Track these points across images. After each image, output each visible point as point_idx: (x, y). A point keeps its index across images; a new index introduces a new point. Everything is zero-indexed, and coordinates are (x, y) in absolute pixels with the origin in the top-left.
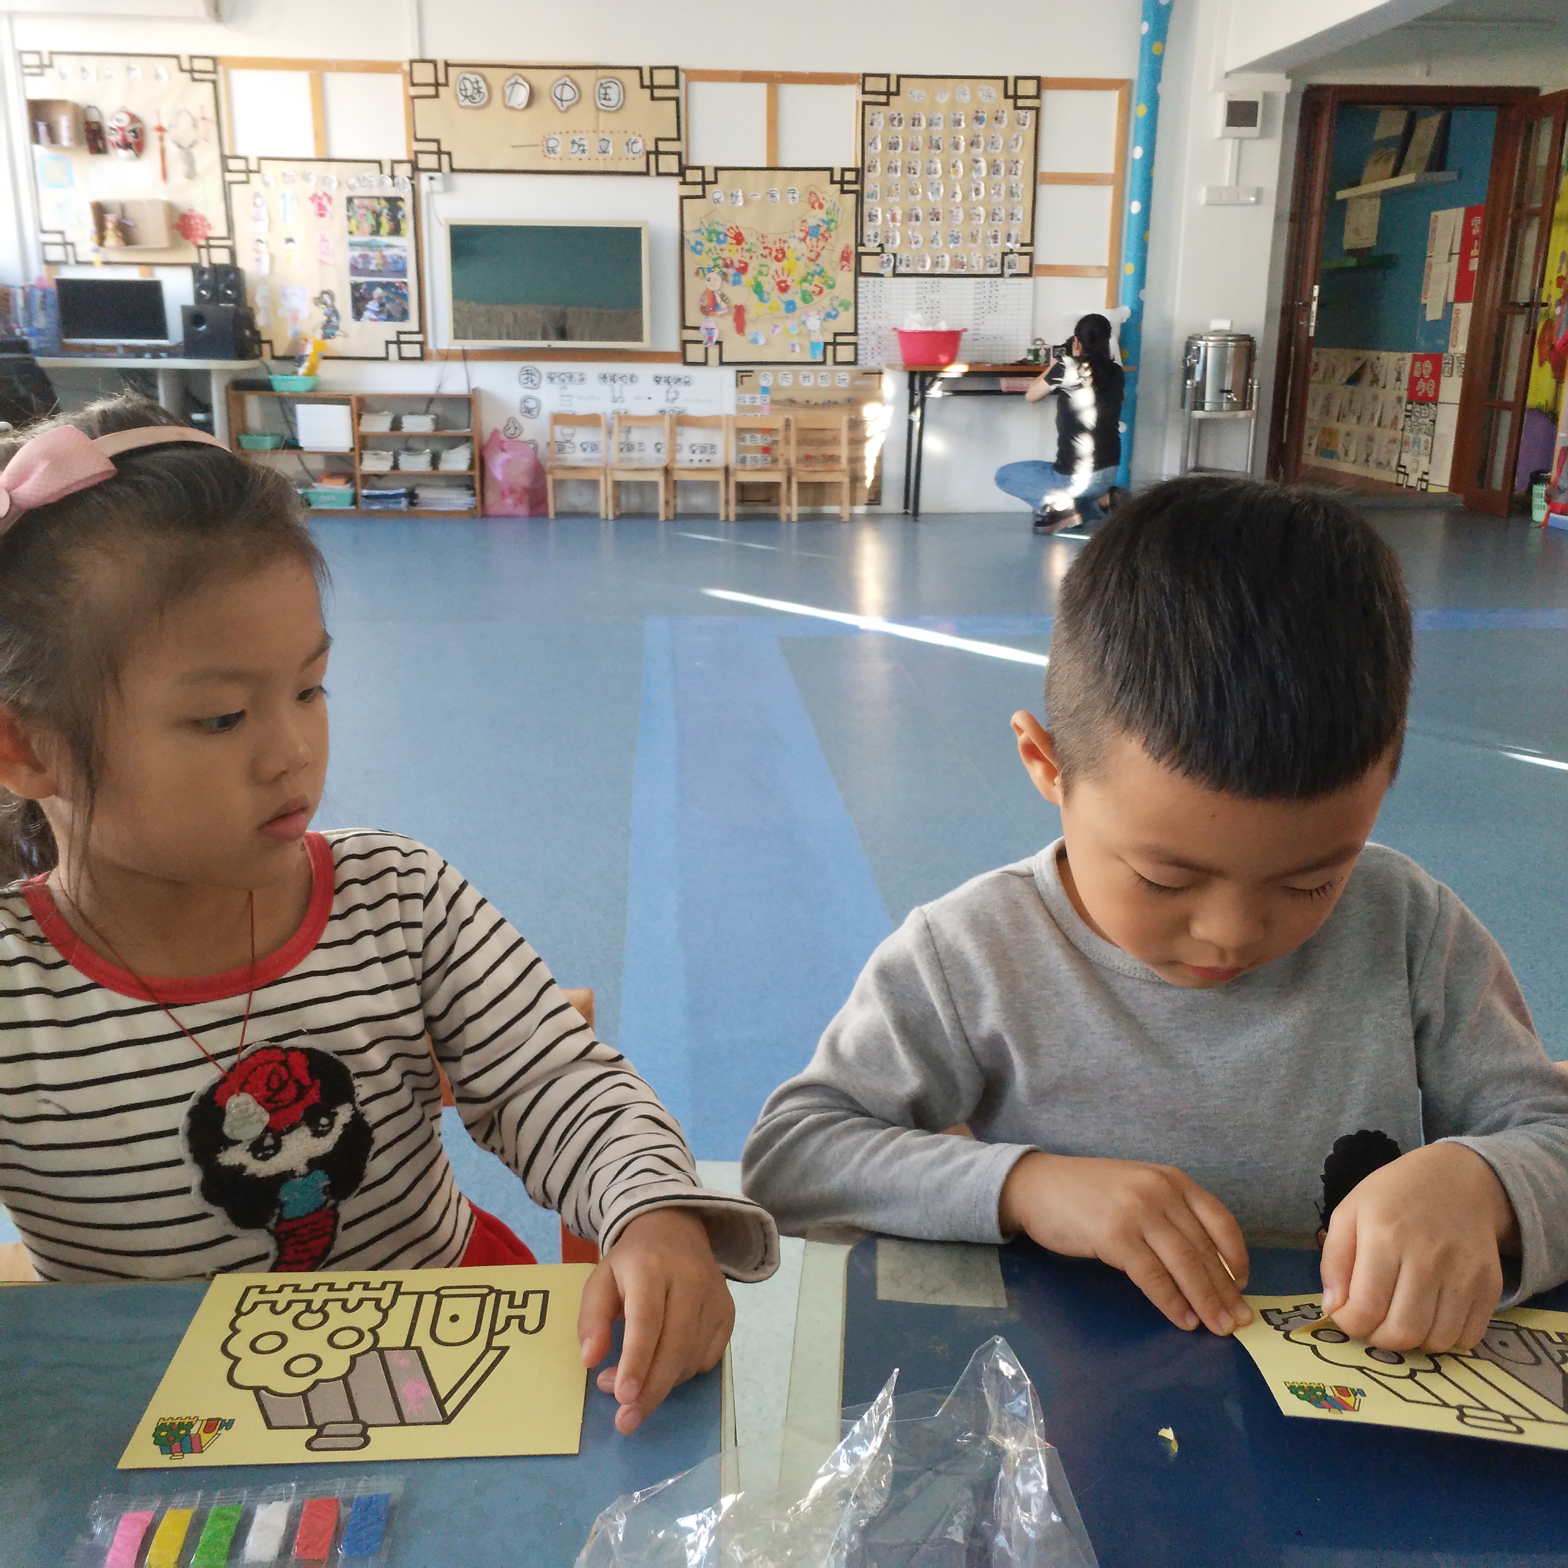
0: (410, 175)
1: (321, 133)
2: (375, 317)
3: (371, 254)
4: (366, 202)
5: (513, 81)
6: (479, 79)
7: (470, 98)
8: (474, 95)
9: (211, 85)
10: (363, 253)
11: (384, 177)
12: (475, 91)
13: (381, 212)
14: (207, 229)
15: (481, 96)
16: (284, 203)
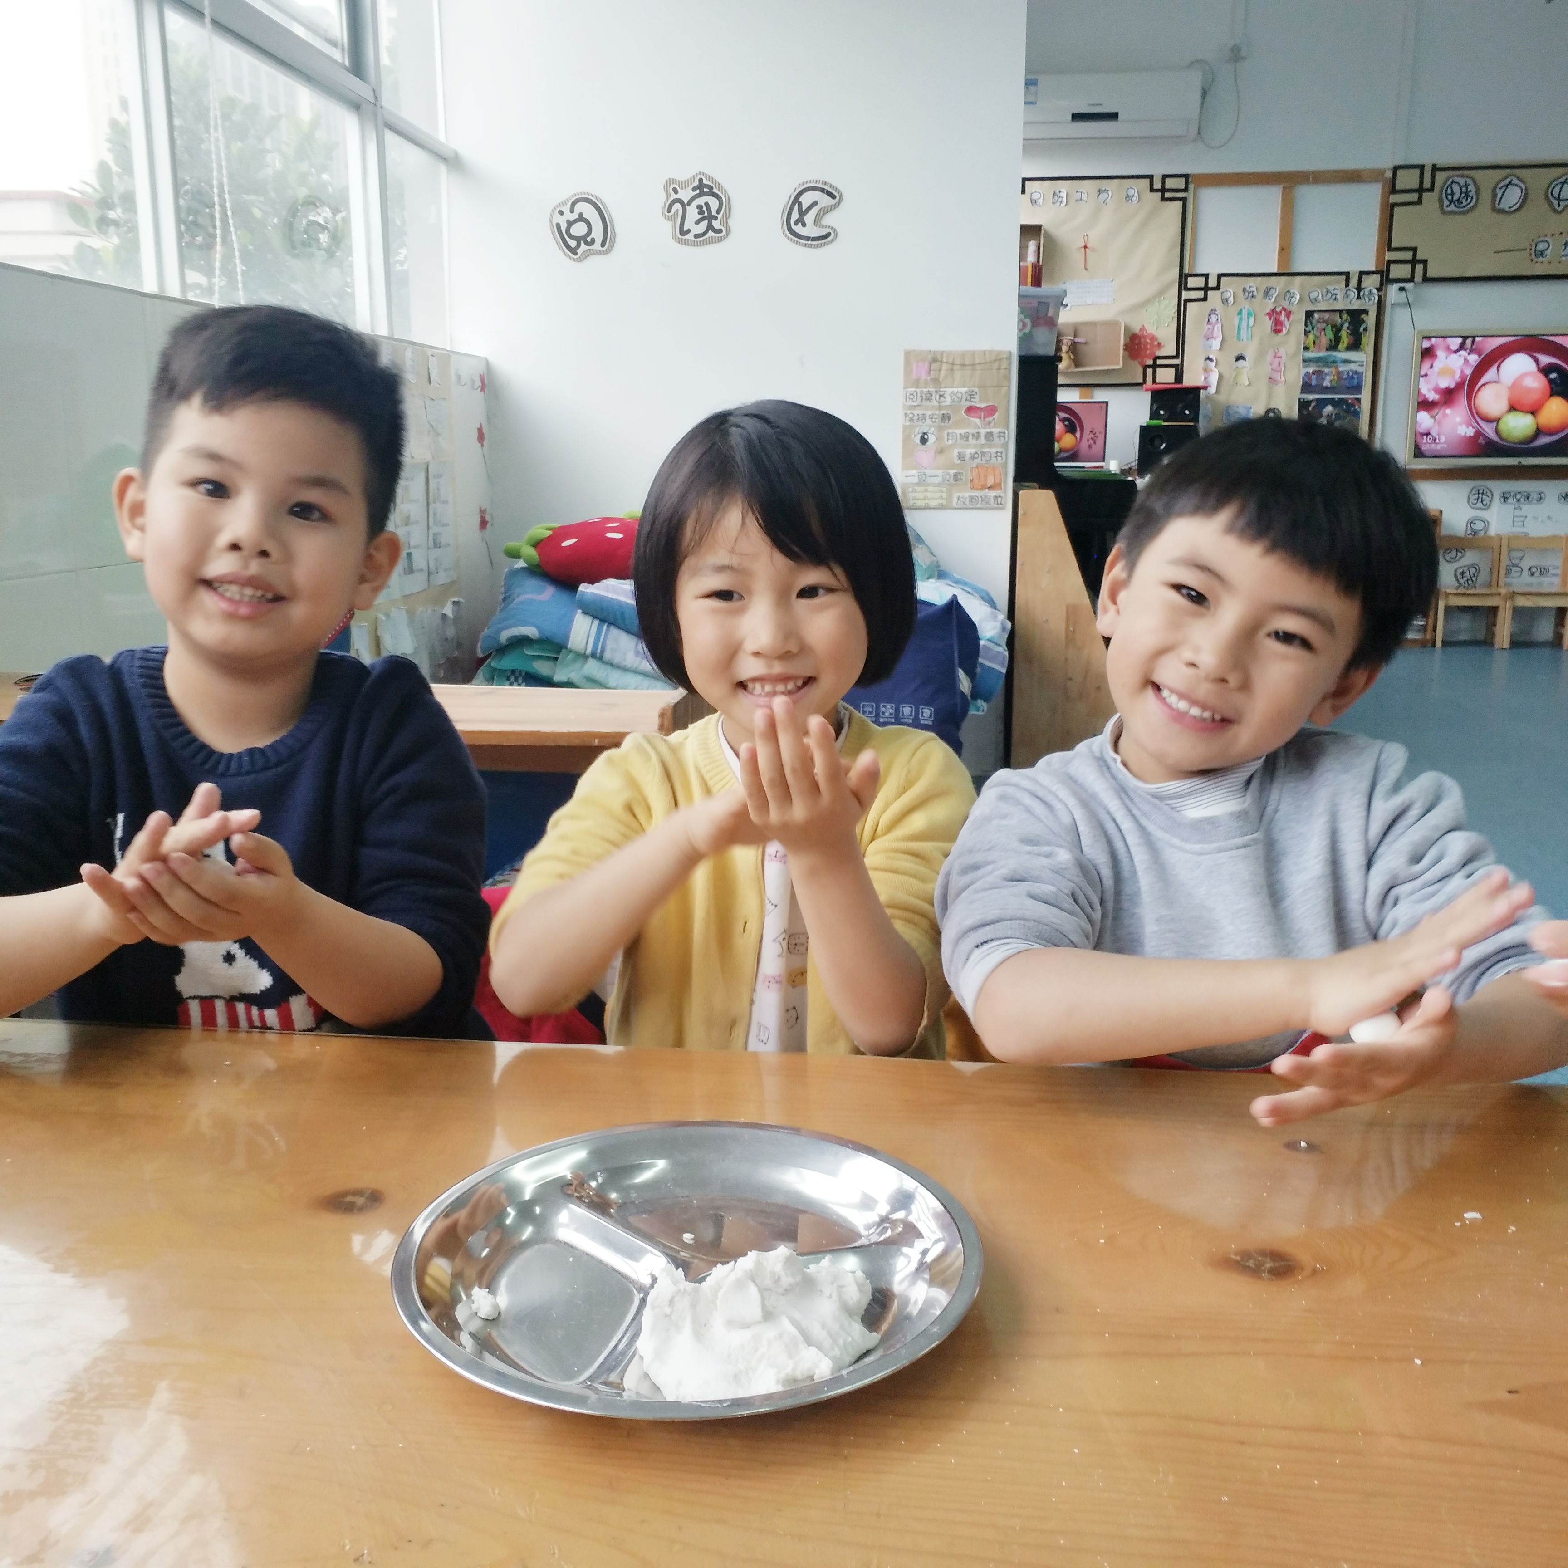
0: (1378, 286)
1: (1286, 249)
3: (1326, 370)
4: (1327, 316)
5: (1507, 181)
6: (1469, 181)
7: (1456, 203)
8: (1461, 199)
9: (1180, 203)
10: (1317, 369)
11: (1349, 290)
12: (1463, 195)
13: (1342, 326)
14: (1156, 348)
15: (1469, 199)
16: (1241, 319)
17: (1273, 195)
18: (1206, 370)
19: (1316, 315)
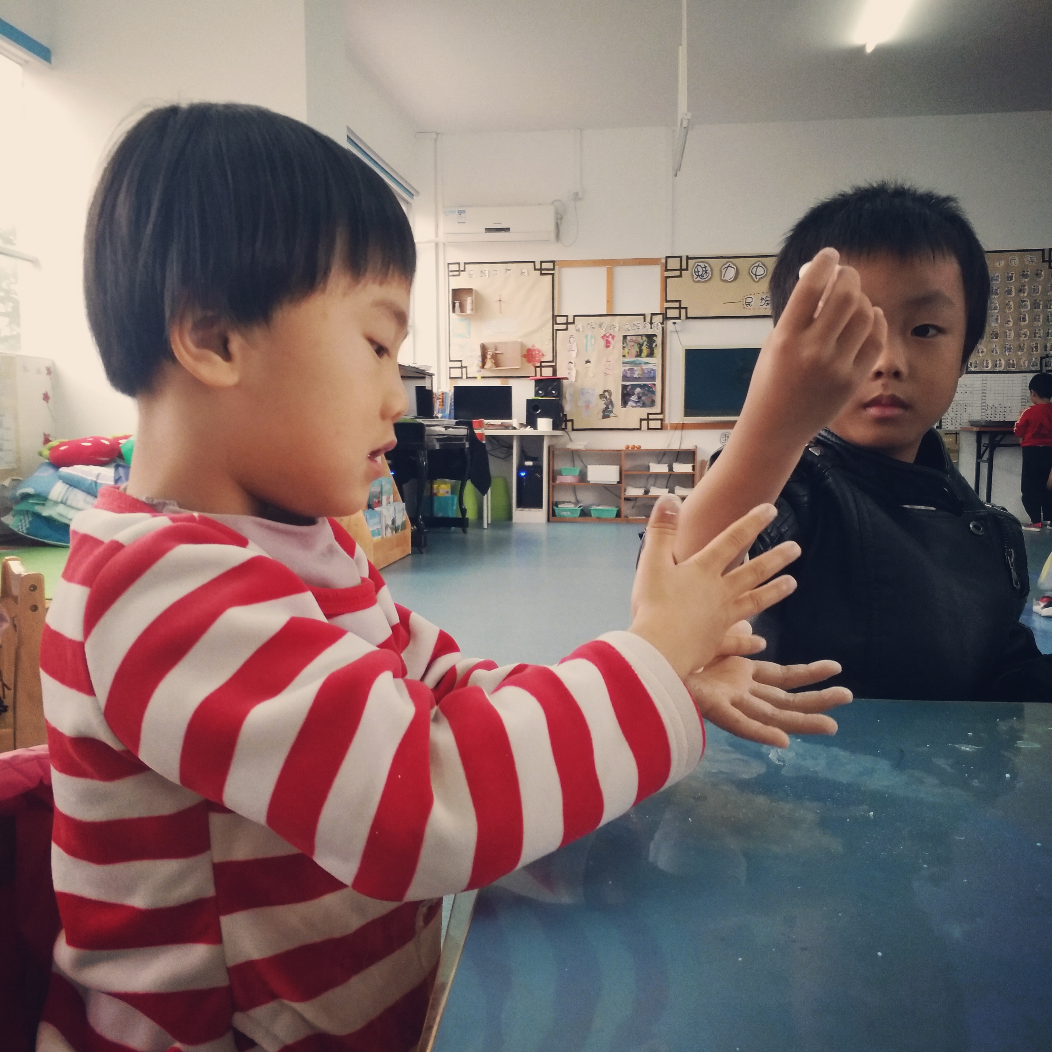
0: (662, 322)
1: (610, 301)
2: (635, 405)
3: (635, 368)
5: (727, 265)
6: (707, 265)
7: (700, 276)
8: (703, 275)
9: (551, 276)
10: (630, 368)
11: (646, 324)
12: (704, 272)
13: (643, 344)
14: (541, 357)
15: (707, 274)
16: (587, 341)
17: (602, 271)
18: (569, 369)
19: (628, 338)
